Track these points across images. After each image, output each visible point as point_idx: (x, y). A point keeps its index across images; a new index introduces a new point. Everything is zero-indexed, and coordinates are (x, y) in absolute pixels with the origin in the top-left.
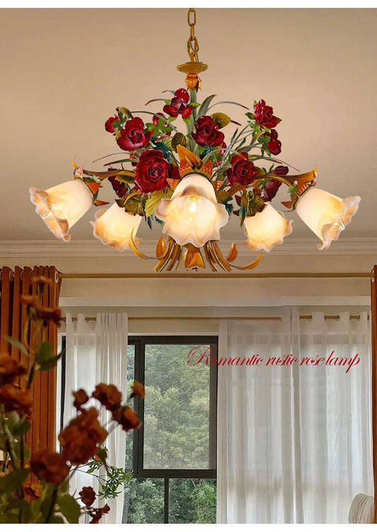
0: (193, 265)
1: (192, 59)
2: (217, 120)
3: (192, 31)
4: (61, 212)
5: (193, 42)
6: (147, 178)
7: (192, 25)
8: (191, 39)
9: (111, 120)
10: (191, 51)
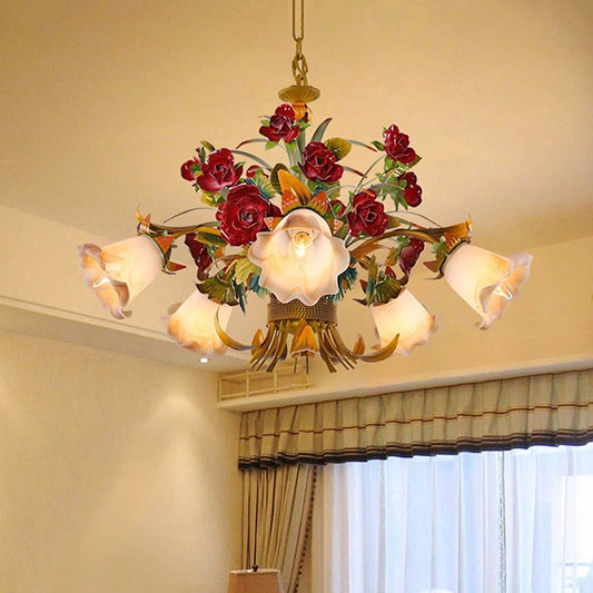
0: (302, 347)
1: (299, 83)
2: (333, 148)
3: (299, 47)
4: (118, 274)
5: (300, 62)
6: (238, 224)
7: (299, 40)
8: (298, 57)
9: (190, 163)
10: (298, 72)
